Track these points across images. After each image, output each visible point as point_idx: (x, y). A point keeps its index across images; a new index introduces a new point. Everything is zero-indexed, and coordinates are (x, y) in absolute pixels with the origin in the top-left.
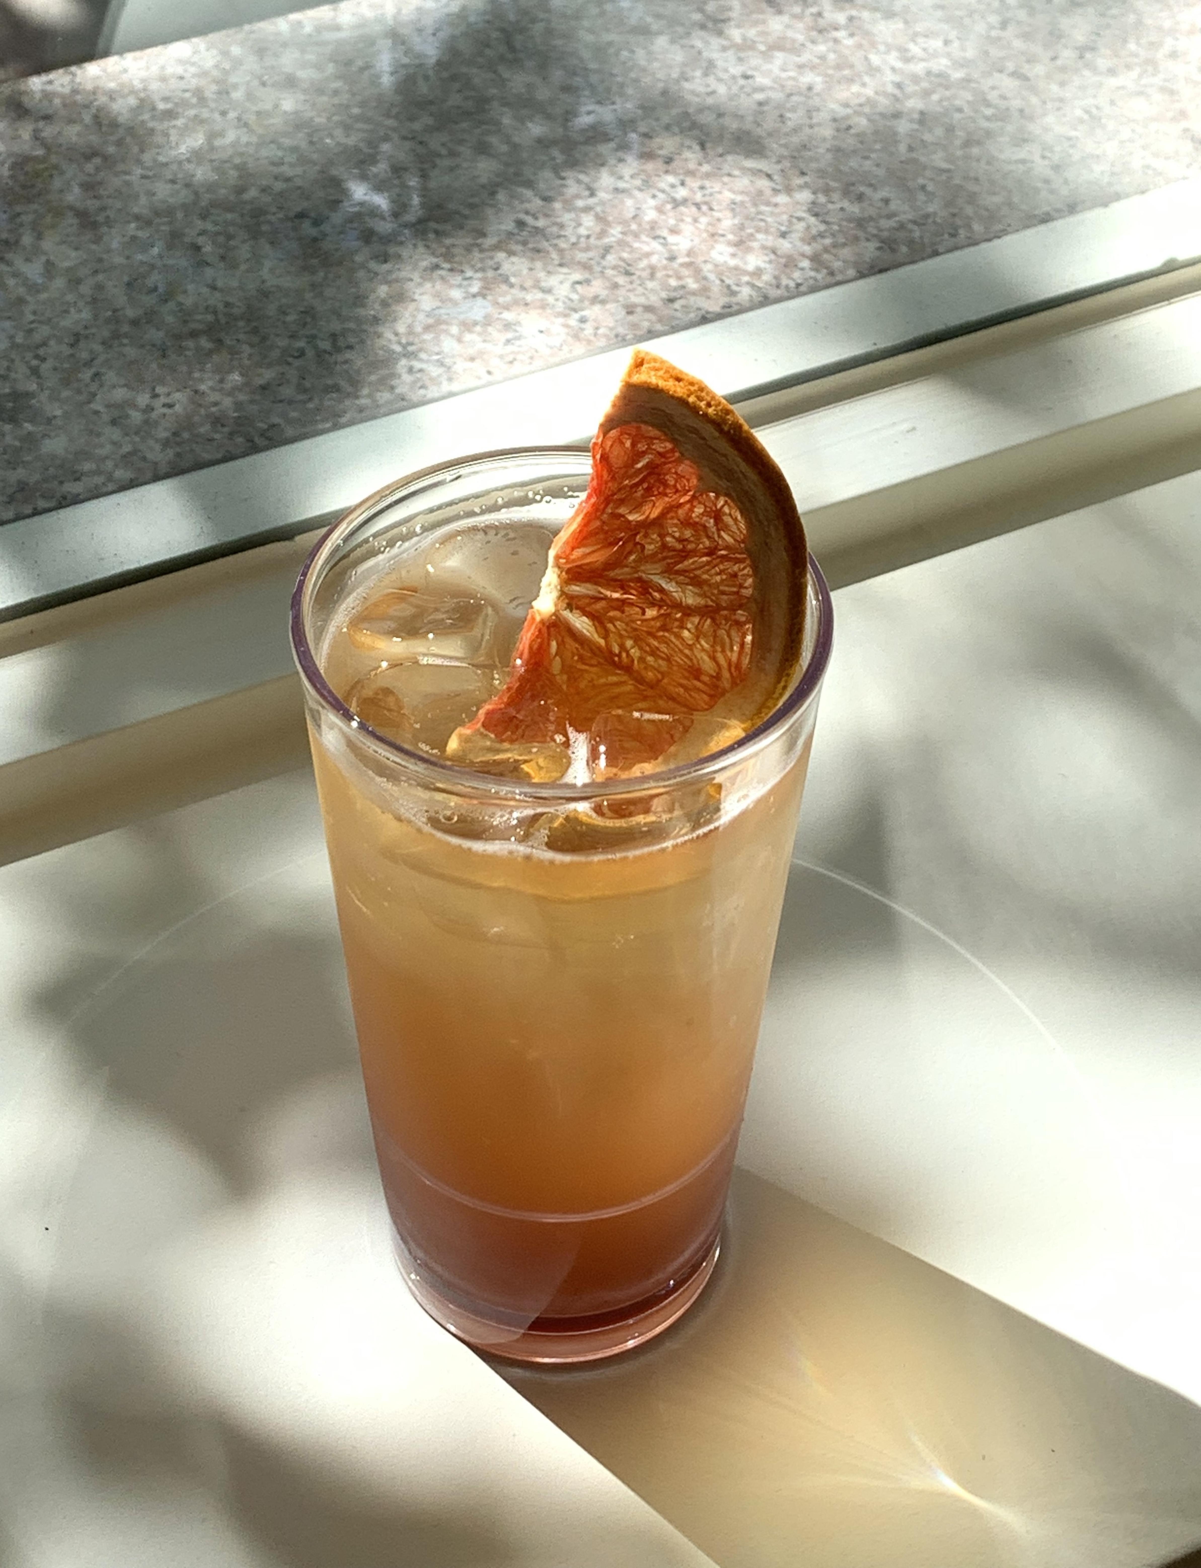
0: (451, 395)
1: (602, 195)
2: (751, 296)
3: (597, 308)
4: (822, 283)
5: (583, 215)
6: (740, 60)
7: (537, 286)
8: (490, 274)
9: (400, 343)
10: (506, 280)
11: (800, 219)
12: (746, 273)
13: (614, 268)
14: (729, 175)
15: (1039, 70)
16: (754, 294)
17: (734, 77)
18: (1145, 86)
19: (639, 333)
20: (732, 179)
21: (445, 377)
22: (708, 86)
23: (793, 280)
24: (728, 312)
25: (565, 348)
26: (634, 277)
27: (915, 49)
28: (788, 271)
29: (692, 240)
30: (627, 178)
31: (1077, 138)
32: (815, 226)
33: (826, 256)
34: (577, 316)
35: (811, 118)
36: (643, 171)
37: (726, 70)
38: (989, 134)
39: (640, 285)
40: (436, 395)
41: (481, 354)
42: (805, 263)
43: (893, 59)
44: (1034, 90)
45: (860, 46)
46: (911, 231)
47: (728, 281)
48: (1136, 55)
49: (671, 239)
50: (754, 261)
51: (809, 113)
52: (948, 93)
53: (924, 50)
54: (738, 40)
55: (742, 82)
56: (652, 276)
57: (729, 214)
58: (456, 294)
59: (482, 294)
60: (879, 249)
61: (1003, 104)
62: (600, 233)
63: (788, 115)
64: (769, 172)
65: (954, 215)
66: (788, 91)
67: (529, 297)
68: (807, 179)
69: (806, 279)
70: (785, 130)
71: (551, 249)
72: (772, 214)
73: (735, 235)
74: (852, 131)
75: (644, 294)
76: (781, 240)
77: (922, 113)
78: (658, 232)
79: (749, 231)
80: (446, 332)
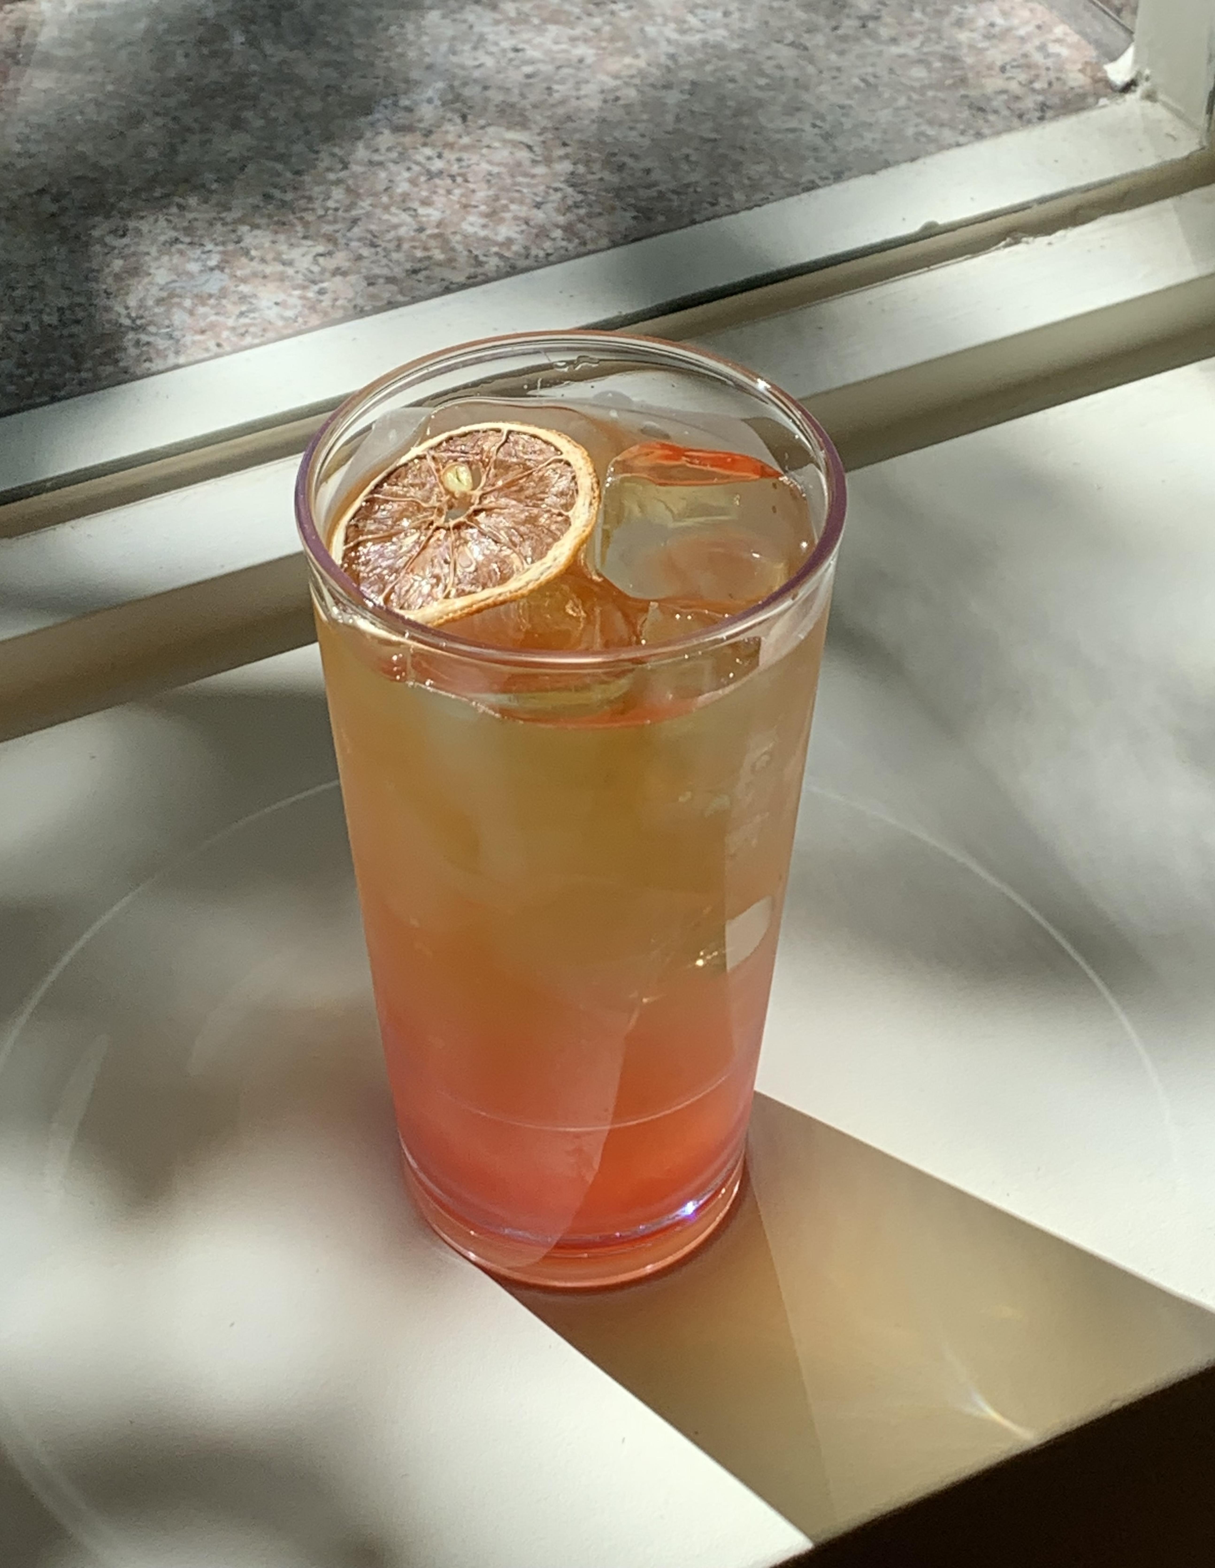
0: (177, 367)
1: (356, 168)
2: (498, 266)
3: (338, 279)
4: (572, 253)
5: (333, 188)
6: (512, 32)
7: (278, 259)
8: (231, 247)
9: (129, 316)
10: (246, 253)
11: (556, 190)
12: (496, 244)
13: (360, 239)
14: (488, 147)
15: (820, 39)
16: (502, 264)
17: (504, 51)
18: (926, 54)
19: (379, 304)
20: (492, 150)
21: (173, 349)
22: (475, 59)
23: (543, 249)
24: (472, 282)
25: (300, 320)
26: (379, 249)
27: (692, 20)
28: (538, 242)
29: (443, 212)
30: (383, 150)
31: (851, 107)
32: (573, 196)
33: (580, 226)
34: (316, 288)
35: (578, 89)
36: (398, 144)
37: (496, 44)
38: (760, 104)
39: (385, 256)
40: (161, 367)
41: (212, 326)
42: (558, 233)
43: (670, 31)
44: (811, 61)
45: (636, 19)
46: (670, 200)
47: (475, 252)
48: (921, 23)
49: (422, 211)
50: (504, 232)
51: (578, 85)
52: (722, 64)
53: (703, 21)
54: (513, 14)
55: (512, 55)
56: (399, 247)
57: (484, 186)
58: (194, 267)
59: (220, 268)
60: (635, 218)
61: (778, 73)
62: (348, 206)
63: (556, 87)
64: (531, 143)
65: (716, 184)
66: (558, 63)
67: (268, 270)
68: (568, 150)
69: (556, 249)
70: (551, 101)
71: (296, 221)
72: (529, 185)
73: (488, 206)
74: (621, 102)
75: (387, 266)
76: (535, 211)
77: (694, 83)
78: (410, 204)
79: (504, 202)
80: (179, 305)
